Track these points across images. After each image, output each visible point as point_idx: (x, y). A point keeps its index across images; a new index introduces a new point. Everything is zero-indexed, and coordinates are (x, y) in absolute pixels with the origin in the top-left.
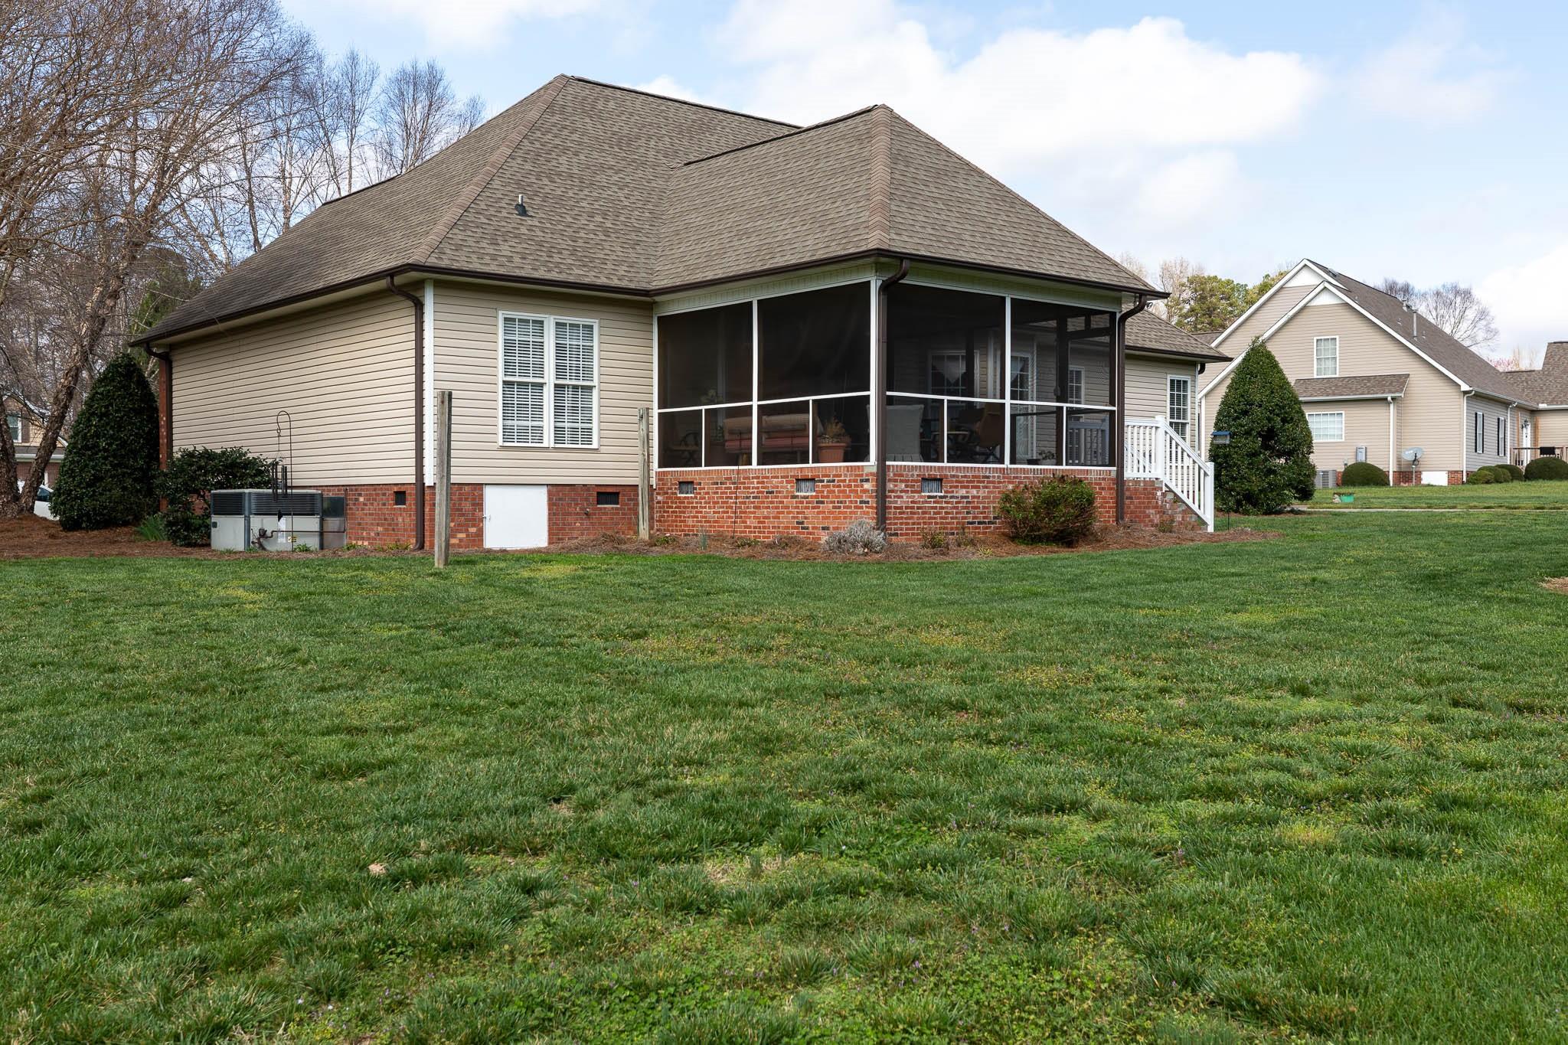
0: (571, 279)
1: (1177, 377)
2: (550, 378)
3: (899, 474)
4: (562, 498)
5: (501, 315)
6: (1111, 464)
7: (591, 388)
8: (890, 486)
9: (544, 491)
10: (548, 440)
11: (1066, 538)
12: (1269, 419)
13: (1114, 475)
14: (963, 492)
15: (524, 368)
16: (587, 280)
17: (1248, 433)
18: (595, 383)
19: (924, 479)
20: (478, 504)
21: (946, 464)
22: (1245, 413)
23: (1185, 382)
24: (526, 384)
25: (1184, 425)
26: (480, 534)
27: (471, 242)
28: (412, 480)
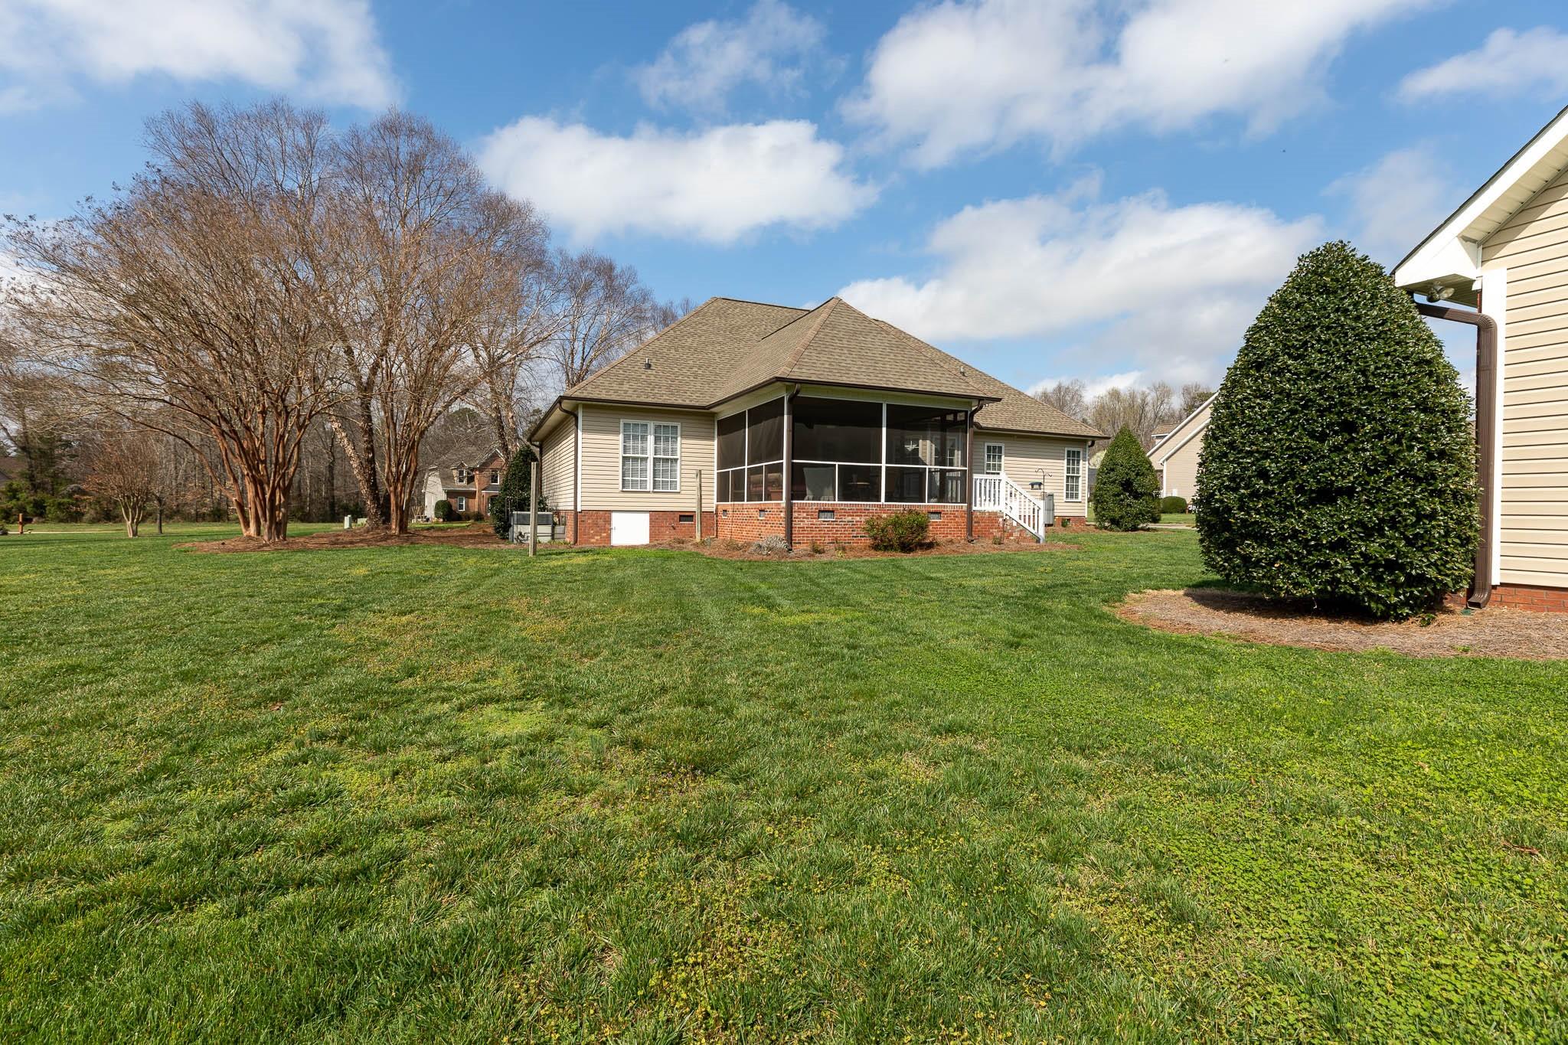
0: (660, 401)
1: (1072, 449)
2: (650, 454)
3: (802, 508)
4: (657, 519)
5: (622, 422)
6: (963, 501)
7: (676, 460)
8: (795, 515)
9: (647, 516)
10: (650, 487)
11: (906, 548)
12: (1127, 474)
13: (965, 509)
14: (850, 518)
15: (665, 451)
16: (669, 402)
17: (1114, 482)
18: (678, 457)
19: (820, 511)
20: (608, 521)
21: (837, 502)
22: (1113, 470)
23: (1079, 452)
24: (667, 459)
25: (1078, 477)
26: (609, 537)
27: (606, 383)
28: (572, 508)
